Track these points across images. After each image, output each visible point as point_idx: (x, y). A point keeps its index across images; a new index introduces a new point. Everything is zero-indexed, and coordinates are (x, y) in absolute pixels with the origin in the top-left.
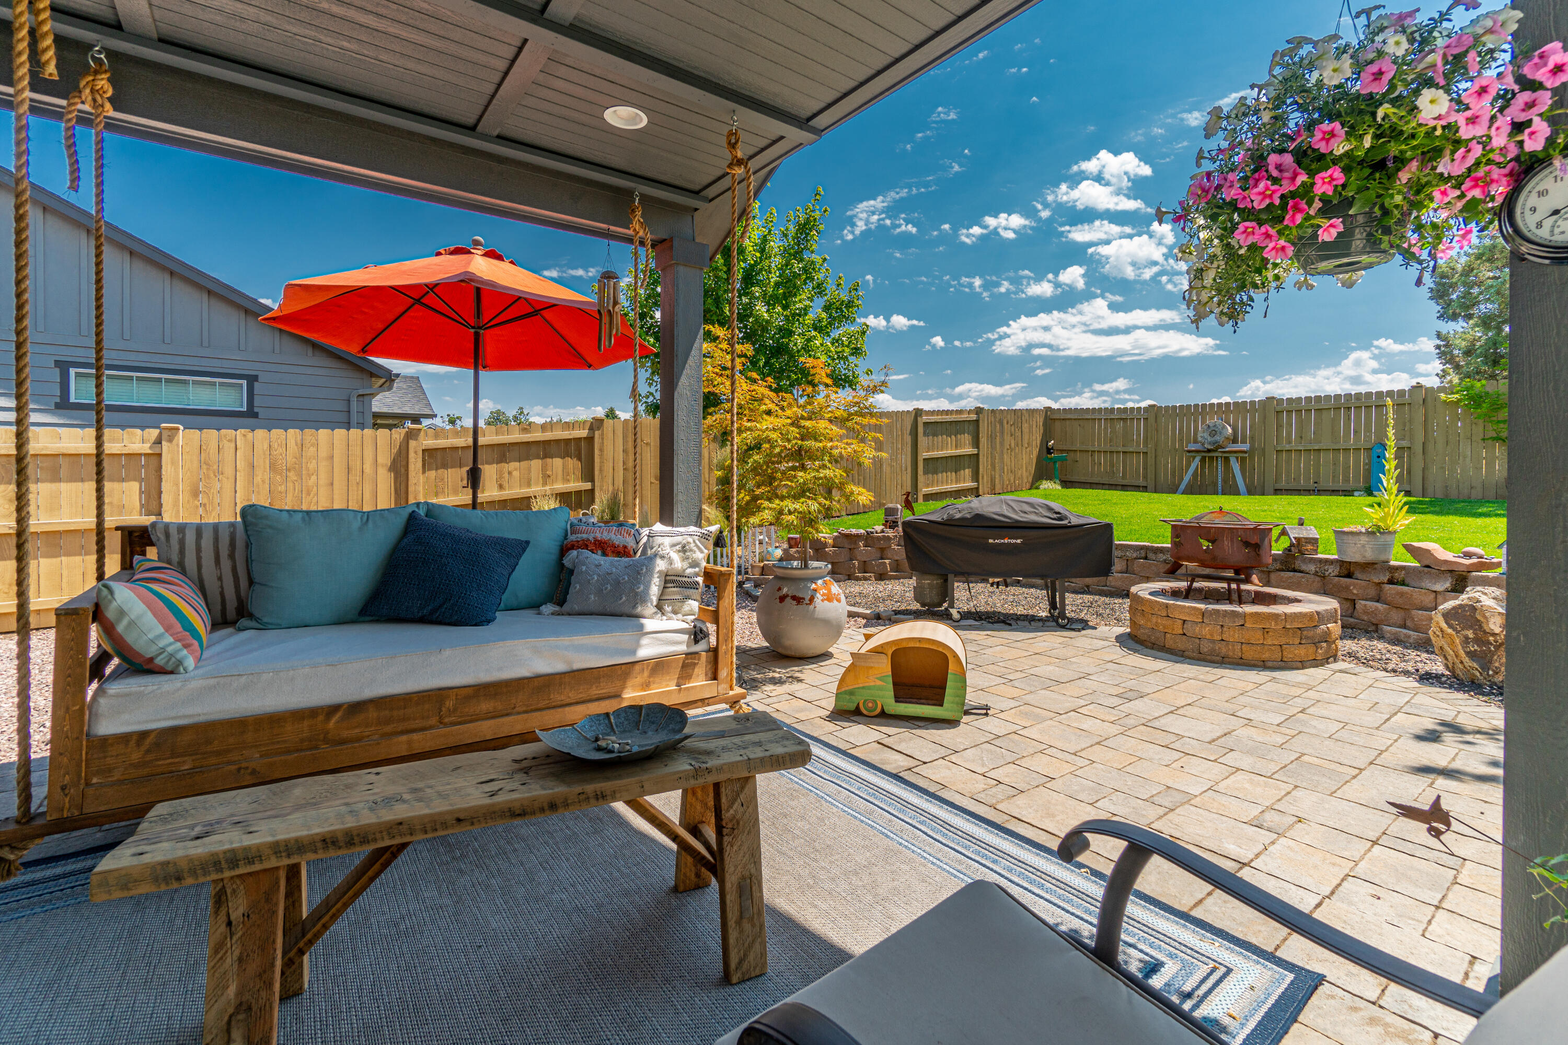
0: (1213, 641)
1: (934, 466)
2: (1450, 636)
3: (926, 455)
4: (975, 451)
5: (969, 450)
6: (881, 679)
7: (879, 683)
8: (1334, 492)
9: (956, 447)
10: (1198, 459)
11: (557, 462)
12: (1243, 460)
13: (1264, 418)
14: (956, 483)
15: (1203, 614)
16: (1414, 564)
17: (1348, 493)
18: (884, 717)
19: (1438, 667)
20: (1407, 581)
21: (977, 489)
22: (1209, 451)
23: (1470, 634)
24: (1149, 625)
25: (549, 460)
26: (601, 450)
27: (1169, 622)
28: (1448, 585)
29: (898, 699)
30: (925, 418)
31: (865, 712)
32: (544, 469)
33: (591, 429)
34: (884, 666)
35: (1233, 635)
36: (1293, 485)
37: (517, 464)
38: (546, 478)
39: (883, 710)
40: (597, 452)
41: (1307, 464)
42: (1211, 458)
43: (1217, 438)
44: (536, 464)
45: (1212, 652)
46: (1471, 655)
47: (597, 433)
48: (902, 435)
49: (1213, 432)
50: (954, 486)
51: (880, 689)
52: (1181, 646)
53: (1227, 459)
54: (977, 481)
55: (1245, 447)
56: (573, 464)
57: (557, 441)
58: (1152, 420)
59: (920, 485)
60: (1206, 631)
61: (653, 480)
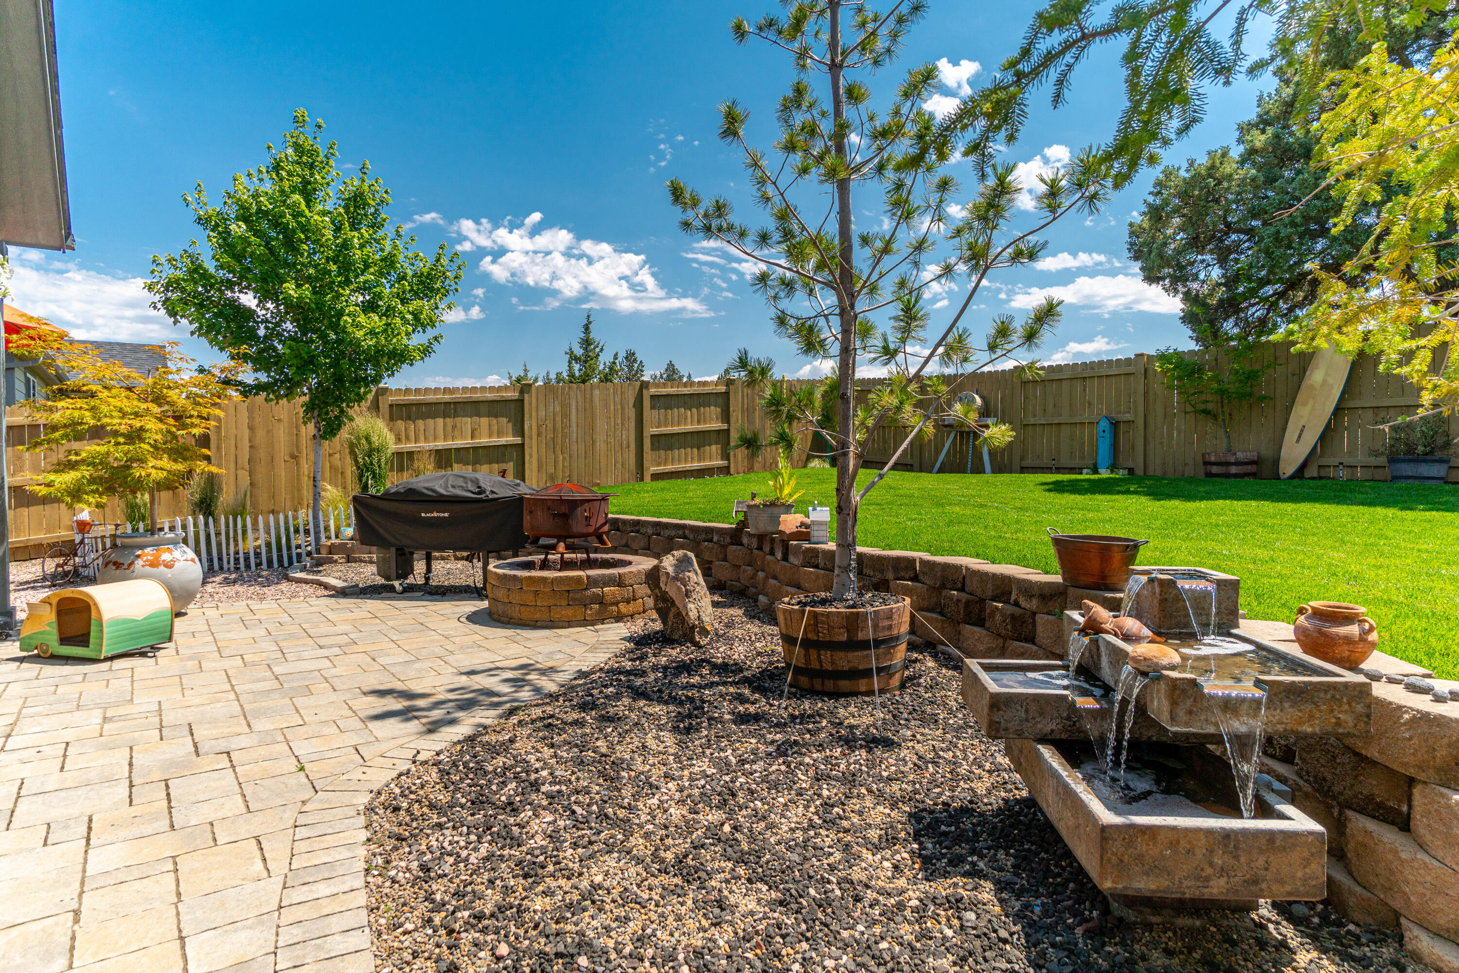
0: (504, 604)
1: (663, 442)
3: (655, 431)
4: (725, 426)
5: (716, 425)
7: (47, 628)
8: (1071, 470)
9: (699, 422)
10: (953, 435)
13: (1013, 389)
14: (699, 461)
15: (499, 578)
18: (53, 658)
21: (728, 467)
29: (62, 642)
30: (653, 391)
31: (42, 654)
35: (515, 598)
36: (1037, 463)
39: (51, 652)
41: (1049, 437)
45: (504, 614)
48: (623, 409)
50: (696, 465)
51: (49, 634)
54: (728, 458)
59: (646, 464)
61: (287, 458)
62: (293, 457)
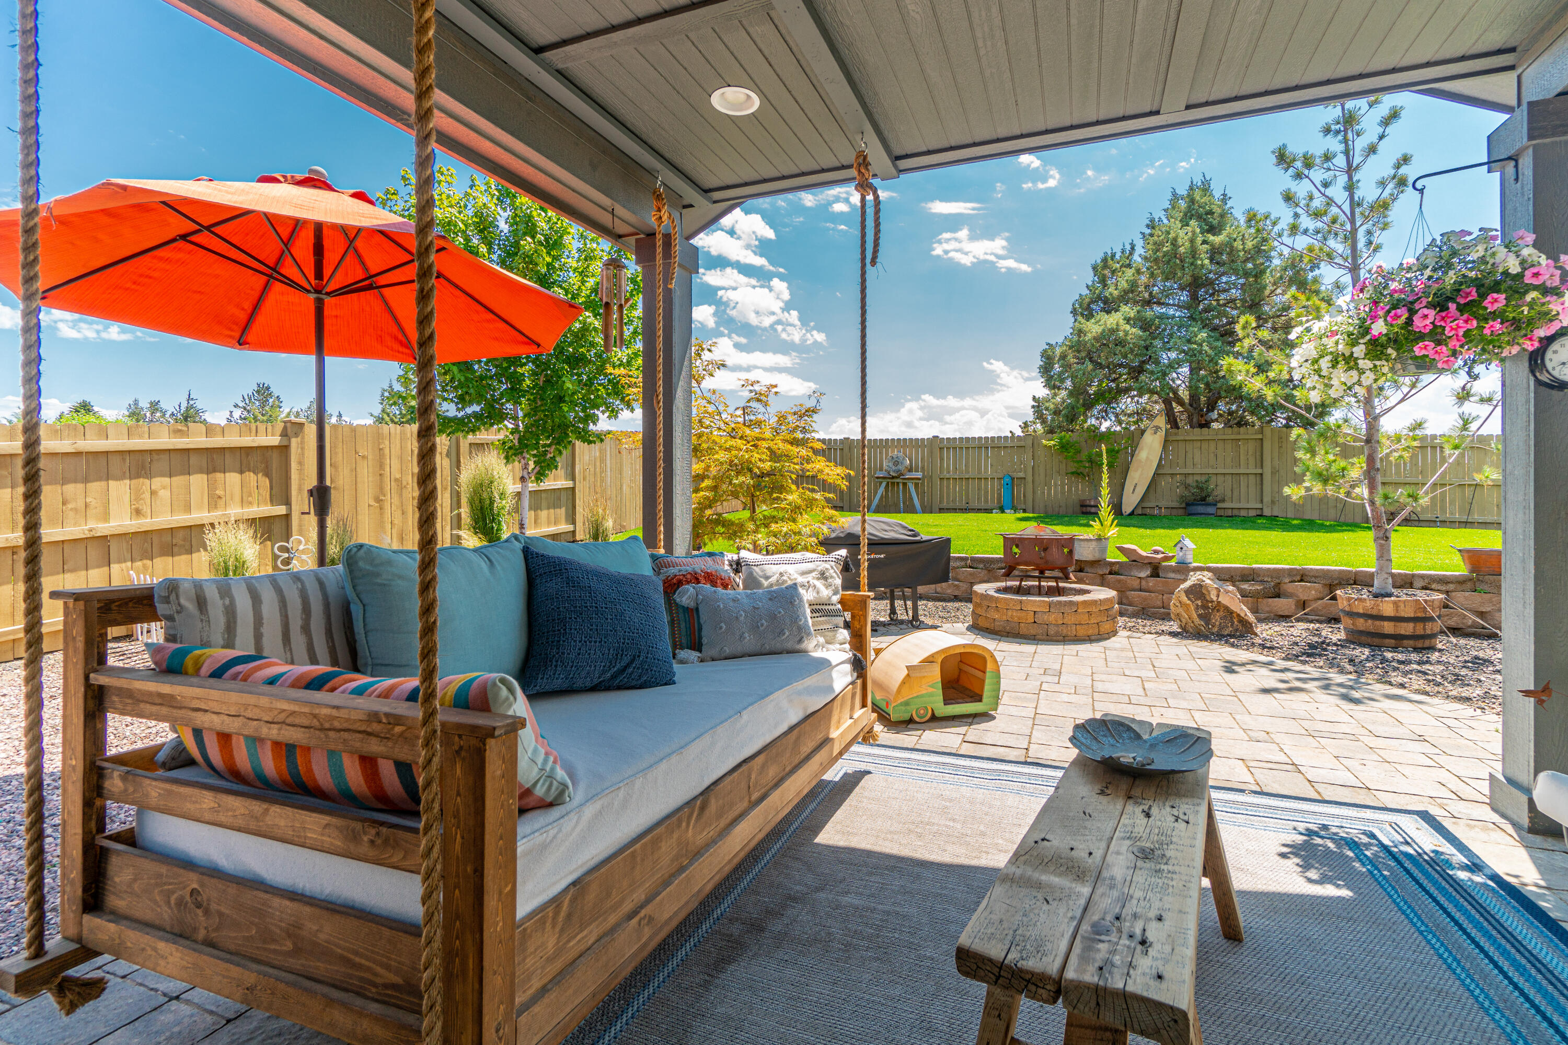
0: (1057, 625)
2: (1186, 605)
6: (932, 686)
7: (930, 690)
8: (979, 510)
10: (884, 484)
11: (233, 478)
12: (916, 485)
13: (931, 452)
15: (1050, 604)
16: (1124, 559)
17: (988, 511)
18: (935, 720)
19: (1175, 628)
20: (1121, 571)
22: (893, 477)
23: (1199, 603)
24: (1005, 618)
25: (219, 476)
26: (300, 463)
27: (1023, 614)
28: (1148, 573)
29: (947, 701)
31: (917, 719)
32: (211, 487)
33: (284, 434)
34: (935, 673)
35: (1070, 619)
36: (951, 505)
37: (166, 480)
38: (214, 501)
39: (933, 714)
40: (294, 466)
41: (961, 488)
42: (893, 483)
43: (900, 467)
44: (198, 481)
45: (1057, 634)
46: (1200, 616)
47: (294, 442)
49: (896, 463)
51: (931, 695)
52: (1033, 632)
53: (905, 484)
55: (919, 475)
56: (257, 482)
57: (232, 450)
58: (846, 450)
60: (1052, 618)
61: (372, 503)
62: (378, 500)
